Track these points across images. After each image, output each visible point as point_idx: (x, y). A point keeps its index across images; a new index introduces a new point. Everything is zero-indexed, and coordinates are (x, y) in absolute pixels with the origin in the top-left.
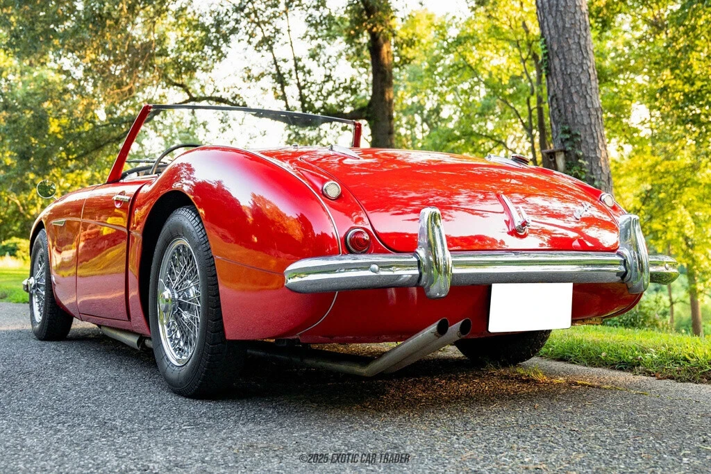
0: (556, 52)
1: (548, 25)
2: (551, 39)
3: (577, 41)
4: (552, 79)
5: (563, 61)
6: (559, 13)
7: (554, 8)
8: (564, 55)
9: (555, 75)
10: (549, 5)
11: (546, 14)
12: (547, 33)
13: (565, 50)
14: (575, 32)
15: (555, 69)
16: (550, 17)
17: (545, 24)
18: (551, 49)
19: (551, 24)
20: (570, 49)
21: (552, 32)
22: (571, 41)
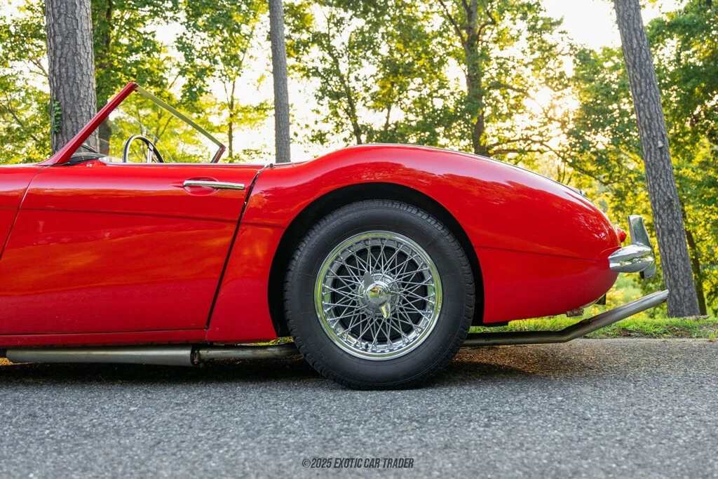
0: (69, 115)
1: (64, 92)
2: (66, 103)
3: (88, 110)
4: (62, 137)
5: (75, 124)
6: (75, 85)
7: (72, 79)
8: (76, 119)
9: (66, 134)
10: (67, 76)
11: (63, 82)
12: (62, 98)
13: (78, 115)
14: (87, 103)
15: (67, 130)
16: (66, 86)
17: (61, 90)
18: (65, 112)
19: (67, 92)
20: (82, 116)
21: (67, 98)
22: (83, 109)
